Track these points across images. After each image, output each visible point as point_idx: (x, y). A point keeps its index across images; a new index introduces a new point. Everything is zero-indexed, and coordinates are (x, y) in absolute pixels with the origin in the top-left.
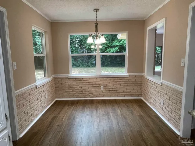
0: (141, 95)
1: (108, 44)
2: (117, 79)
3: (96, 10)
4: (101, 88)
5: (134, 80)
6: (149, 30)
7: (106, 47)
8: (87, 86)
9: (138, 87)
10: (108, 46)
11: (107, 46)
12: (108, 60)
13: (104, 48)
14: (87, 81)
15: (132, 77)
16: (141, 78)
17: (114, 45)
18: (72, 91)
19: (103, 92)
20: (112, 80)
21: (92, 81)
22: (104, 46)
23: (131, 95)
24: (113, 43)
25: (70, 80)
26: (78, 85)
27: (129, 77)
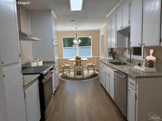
3: (76, 28)
6: (101, 36)
9: (98, 63)
25: (63, 60)
26: (68, 63)
27: (93, 58)
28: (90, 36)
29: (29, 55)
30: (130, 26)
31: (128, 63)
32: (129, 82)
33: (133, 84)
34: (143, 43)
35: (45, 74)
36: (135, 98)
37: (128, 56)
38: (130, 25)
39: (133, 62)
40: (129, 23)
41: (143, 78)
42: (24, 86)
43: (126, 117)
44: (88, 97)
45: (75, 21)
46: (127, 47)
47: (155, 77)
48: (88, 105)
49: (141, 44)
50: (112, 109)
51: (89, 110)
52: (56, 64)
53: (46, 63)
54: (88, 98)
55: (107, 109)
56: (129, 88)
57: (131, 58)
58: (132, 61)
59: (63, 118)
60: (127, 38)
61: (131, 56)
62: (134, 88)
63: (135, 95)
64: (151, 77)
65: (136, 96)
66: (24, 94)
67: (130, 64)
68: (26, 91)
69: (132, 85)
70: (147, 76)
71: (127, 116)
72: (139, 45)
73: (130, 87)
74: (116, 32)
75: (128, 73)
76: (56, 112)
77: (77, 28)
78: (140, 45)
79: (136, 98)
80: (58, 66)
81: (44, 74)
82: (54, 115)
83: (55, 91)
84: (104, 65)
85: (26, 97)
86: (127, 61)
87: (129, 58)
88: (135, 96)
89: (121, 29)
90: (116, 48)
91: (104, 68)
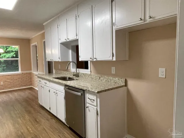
0: (31, 85)
2: (13, 76)
4: (1, 83)
5: (26, 76)
9: (29, 80)
15: (24, 74)
16: (30, 74)
19: (3, 86)
20: (9, 77)
23: (25, 86)
24: (8, 48)
27: (22, 73)
30: (78, 39)
31: (75, 78)
32: (87, 98)
33: (94, 100)
34: (94, 57)
37: (73, 70)
40: (77, 36)
46: (70, 60)
49: (92, 58)
50: (65, 133)
54: (30, 129)
55: (59, 135)
57: (77, 72)
58: (79, 75)
61: (77, 70)
62: (95, 104)
65: (97, 111)
67: (77, 78)
69: (92, 101)
70: (106, 90)
74: (59, 44)
75: (86, 89)
78: (91, 59)
79: (97, 114)
87: (75, 72)
88: (97, 112)
89: (66, 40)
90: (60, 61)
91: (47, 86)
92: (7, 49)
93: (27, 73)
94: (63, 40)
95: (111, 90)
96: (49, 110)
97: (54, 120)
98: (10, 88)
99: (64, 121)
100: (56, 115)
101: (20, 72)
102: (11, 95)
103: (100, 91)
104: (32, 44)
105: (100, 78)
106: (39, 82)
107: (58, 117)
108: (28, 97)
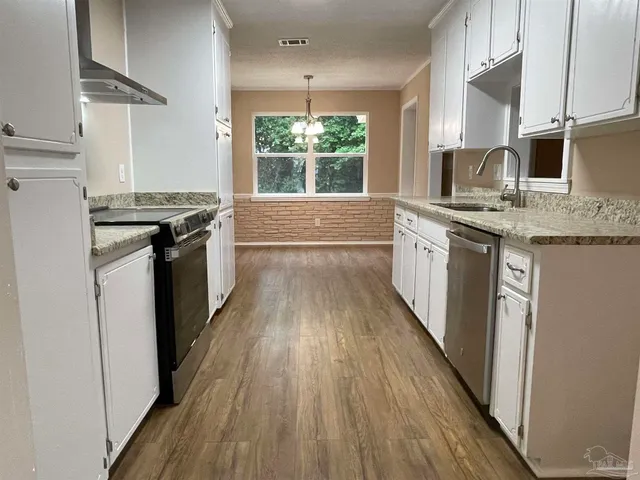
1: (339, 132)
2: (346, 204)
3: (309, 77)
4: (316, 223)
5: (381, 208)
6: (406, 110)
7: (332, 144)
8: (287, 217)
9: (388, 220)
10: (339, 139)
11: (336, 140)
12: (338, 182)
13: (327, 145)
14: (288, 208)
15: (377, 201)
17: (358, 138)
18: (258, 228)
19: (320, 232)
20: (338, 206)
21: (297, 208)
22: (327, 140)
25: (253, 205)
26: (270, 216)
27: (371, 199)
28: (361, 110)
29: (122, 167)
30: (521, 55)
31: (507, 206)
32: (505, 265)
33: (522, 272)
34: (568, 113)
35: (178, 229)
36: (526, 324)
37: (508, 181)
38: (520, 49)
39: (528, 203)
40: (519, 41)
41: (560, 244)
42: (94, 253)
43: (486, 403)
44: (342, 335)
45: (304, 42)
46: (506, 143)
47: (609, 241)
48: (341, 362)
49: (561, 120)
50: (434, 378)
51: (345, 378)
52: (222, 206)
53: (184, 200)
54: (343, 341)
55: (416, 378)
56: (504, 290)
57: (520, 188)
58: (524, 201)
59: (245, 401)
60: (507, 111)
61: (521, 179)
62: (524, 285)
63: (524, 314)
64: (593, 240)
65: (529, 315)
66: (96, 283)
67: (515, 210)
68: (101, 275)
69: (518, 273)
71: (489, 399)
72: (553, 122)
73: (508, 285)
74: (466, 85)
75: (500, 229)
76: (219, 380)
77: (312, 77)
78: (556, 125)
79: (529, 325)
80: (230, 217)
81: (175, 228)
82: (207, 391)
83: (218, 312)
84: (414, 217)
85: (101, 298)
86: (503, 198)
88: (527, 317)
89: (483, 68)
90: (463, 147)
91: (413, 229)
92: (352, 131)
93: (383, 200)
94: (476, 69)
95: (612, 243)
96: (411, 306)
97: (416, 338)
98: (335, 238)
99: (441, 344)
100: (424, 323)
101: (365, 194)
102: (331, 256)
103: (545, 238)
104: (406, 106)
105: (599, 207)
106: (407, 225)
107: (430, 331)
108: (371, 268)
